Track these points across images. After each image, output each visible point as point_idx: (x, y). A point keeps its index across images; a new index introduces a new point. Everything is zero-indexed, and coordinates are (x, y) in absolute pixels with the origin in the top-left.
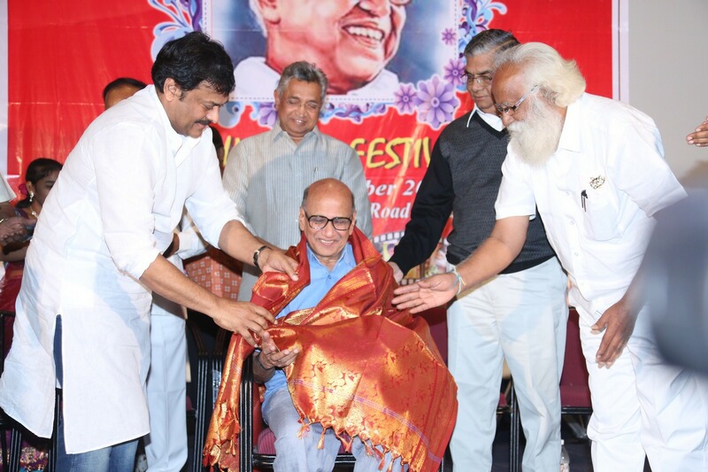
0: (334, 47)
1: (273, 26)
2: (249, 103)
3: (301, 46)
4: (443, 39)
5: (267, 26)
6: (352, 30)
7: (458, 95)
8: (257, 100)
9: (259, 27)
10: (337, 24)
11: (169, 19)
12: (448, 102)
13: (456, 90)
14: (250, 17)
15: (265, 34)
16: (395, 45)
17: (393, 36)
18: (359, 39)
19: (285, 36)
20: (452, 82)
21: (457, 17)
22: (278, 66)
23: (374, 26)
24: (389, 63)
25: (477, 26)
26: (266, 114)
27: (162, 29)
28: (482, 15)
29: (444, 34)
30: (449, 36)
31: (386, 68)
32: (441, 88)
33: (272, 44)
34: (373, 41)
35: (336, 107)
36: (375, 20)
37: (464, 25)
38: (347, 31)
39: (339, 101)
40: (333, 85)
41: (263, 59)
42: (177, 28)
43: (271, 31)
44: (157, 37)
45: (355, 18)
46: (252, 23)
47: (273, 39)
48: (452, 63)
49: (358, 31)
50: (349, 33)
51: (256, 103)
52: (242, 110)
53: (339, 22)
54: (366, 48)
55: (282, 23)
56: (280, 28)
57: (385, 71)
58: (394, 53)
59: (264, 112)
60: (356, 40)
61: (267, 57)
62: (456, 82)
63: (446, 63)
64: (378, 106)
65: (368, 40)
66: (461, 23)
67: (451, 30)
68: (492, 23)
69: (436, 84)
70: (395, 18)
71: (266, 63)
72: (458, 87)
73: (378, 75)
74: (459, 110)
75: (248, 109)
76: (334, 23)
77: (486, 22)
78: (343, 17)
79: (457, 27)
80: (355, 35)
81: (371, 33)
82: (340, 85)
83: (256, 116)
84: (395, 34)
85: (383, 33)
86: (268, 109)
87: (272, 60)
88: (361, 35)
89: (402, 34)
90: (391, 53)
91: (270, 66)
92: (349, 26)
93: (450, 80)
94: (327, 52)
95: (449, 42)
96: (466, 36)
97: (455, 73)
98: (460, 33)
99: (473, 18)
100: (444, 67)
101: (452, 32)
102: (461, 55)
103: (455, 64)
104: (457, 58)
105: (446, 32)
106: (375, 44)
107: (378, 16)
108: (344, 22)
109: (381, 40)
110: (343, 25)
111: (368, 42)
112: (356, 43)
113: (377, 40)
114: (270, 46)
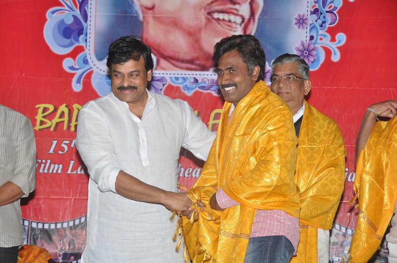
0: (200, 30)
1: (148, 11)
4: (296, 24)
5: (143, 14)
6: (216, 16)
9: (136, 12)
10: (203, 11)
11: (61, 5)
14: (128, 3)
15: (141, 18)
16: (253, 28)
17: (252, 20)
18: (221, 23)
21: (309, 5)
23: (235, 12)
25: (327, 12)
27: (53, 13)
29: (296, 19)
30: (301, 21)
33: (147, 27)
34: (234, 25)
35: (200, 81)
36: (237, 7)
37: (316, 11)
38: (212, 16)
39: (202, 76)
40: (198, 62)
42: (67, 12)
43: (146, 15)
44: (49, 19)
45: (219, 5)
46: (130, 9)
47: (148, 23)
48: (303, 45)
49: (221, 16)
50: (213, 18)
53: (205, 8)
54: (228, 31)
55: (156, 8)
56: (154, 12)
60: (219, 24)
61: (142, 38)
63: (298, 45)
65: (229, 24)
66: (313, 10)
67: (304, 16)
68: (341, 9)
70: (254, 6)
76: (201, 10)
77: (335, 8)
78: (209, 5)
79: (309, 13)
80: (218, 19)
81: (232, 18)
82: (203, 62)
84: (254, 21)
85: (243, 19)
87: (146, 40)
88: (224, 20)
89: (259, 19)
92: (214, 12)
94: (193, 35)
95: (301, 26)
96: (316, 21)
97: (306, 53)
98: (312, 19)
99: (324, 6)
100: (296, 48)
101: (305, 18)
102: (312, 38)
103: (306, 45)
104: (308, 41)
105: (298, 18)
106: (236, 28)
107: (239, 4)
108: (209, 9)
109: (241, 25)
110: (208, 11)
111: (230, 26)
112: (219, 26)
113: (238, 24)
114: (145, 28)
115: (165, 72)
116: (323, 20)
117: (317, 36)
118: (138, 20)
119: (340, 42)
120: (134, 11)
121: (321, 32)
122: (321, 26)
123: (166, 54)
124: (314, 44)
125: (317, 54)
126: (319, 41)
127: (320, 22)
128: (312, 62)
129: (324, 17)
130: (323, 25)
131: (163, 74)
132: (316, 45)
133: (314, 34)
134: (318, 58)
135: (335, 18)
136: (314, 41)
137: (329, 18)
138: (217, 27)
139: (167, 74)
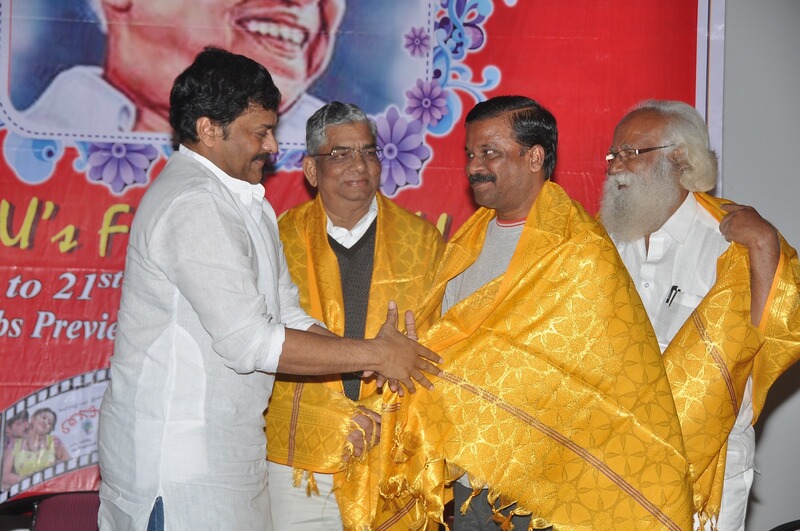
1: (118, 15)
2: (71, 142)
3: (166, 51)
4: (408, 46)
5: (107, 14)
6: (253, 26)
7: (430, 139)
8: (86, 139)
9: (95, 16)
10: (227, 16)
12: (411, 152)
13: (426, 132)
15: (104, 27)
16: (325, 53)
17: (323, 38)
18: (264, 41)
19: (138, 31)
20: (421, 118)
21: (432, 10)
22: (123, 82)
23: (291, 20)
24: (315, 83)
25: (465, 25)
26: (100, 163)
28: (475, 6)
29: (408, 37)
30: (417, 42)
31: (309, 91)
32: (400, 128)
33: (116, 45)
34: (288, 46)
36: (294, 10)
37: (444, 23)
38: (245, 27)
41: (99, 71)
43: (114, 22)
45: (259, 7)
46: (82, 9)
47: (117, 38)
48: (420, 86)
49: (263, 28)
50: (248, 32)
51: (83, 143)
52: (59, 155)
53: (232, 12)
54: (277, 58)
55: (134, 8)
56: (130, 17)
57: (306, 97)
58: (324, 66)
59: (98, 158)
60: (260, 42)
61: (106, 67)
62: (427, 119)
63: (412, 87)
64: (292, 156)
65: (280, 43)
66: (439, 21)
67: (422, 31)
68: (491, 19)
69: (392, 121)
70: (327, 9)
71: (105, 77)
72: (429, 127)
73: (295, 102)
74: (430, 165)
75: (71, 153)
76: (223, 14)
77: (481, 18)
78: (238, 5)
79: (432, 26)
80: (258, 34)
81: (286, 31)
83: (83, 165)
84: (327, 38)
85: (306, 34)
86: (106, 154)
87: (115, 71)
88: (268, 36)
89: (337, 36)
90: (318, 66)
91: (110, 82)
92: (249, 19)
93: (417, 114)
95: (417, 51)
96: (446, 42)
97: (426, 103)
98: (437, 37)
99: (460, 12)
100: (407, 93)
101: (423, 35)
102: (437, 74)
103: (427, 88)
104: (430, 79)
105: (412, 35)
106: (292, 51)
107: (298, 4)
108: (240, 13)
109: (302, 45)
110: (237, 17)
111: (281, 48)
112: (260, 48)
113: (296, 44)
114: (112, 48)
115: (153, 135)
116: (459, 40)
117: (448, 70)
118: (98, 32)
119: (489, 82)
120: (89, 14)
121: (455, 63)
122: (455, 51)
123: (154, 99)
124: (442, 86)
125: (447, 106)
126: (450, 80)
127: (452, 43)
128: (439, 121)
129: (460, 35)
130: (459, 49)
131: (149, 139)
132: (446, 89)
133: (441, 66)
134: (450, 114)
135: (479, 36)
136: (441, 80)
137: (469, 36)
138: (255, 48)
139: (157, 139)
